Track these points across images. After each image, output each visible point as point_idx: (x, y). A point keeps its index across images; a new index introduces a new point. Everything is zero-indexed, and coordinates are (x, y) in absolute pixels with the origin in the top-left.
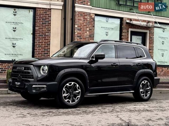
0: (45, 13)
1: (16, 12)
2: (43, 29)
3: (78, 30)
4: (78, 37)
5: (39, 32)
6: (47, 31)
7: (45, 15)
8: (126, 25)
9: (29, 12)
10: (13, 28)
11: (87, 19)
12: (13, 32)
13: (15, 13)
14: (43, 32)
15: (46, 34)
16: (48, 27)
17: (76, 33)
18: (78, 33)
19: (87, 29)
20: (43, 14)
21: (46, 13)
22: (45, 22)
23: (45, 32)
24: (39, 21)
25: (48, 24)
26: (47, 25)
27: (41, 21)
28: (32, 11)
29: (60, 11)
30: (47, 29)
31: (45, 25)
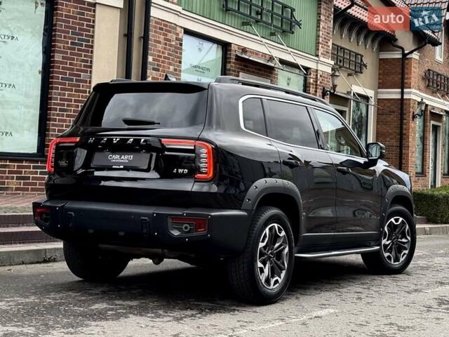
0: (79, 13)
1: (0, 4)
2: (73, 59)
3: (154, 69)
5: (63, 68)
6: (85, 66)
7: (80, 19)
8: (234, 63)
9: (36, 8)
11: (170, 40)
14: (73, 69)
15: (80, 76)
16: (85, 56)
19: (169, 68)
20: (76, 18)
21: (83, 14)
22: (79, 39)
23: (78, 70)
24: (65, 37)
25: (86, 46)
26: (83, 51)
27: (70, 38)
28: (42, 4)
29: (118, 13)
30: (83, 61)
31: (79, 50)
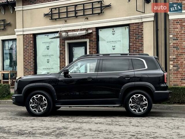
0: (137, 27)
1: (114, 31)
2: (136, 44)
3: (173, 40)
4: (173, 47)
5: (133, 47)
6: (141, 45)
7: (138, 29)
9: (125, 29)
10: (113, 47)
12: (113, 50)
13: (113, 33)
14: (137, 47)
15: (139, 49)
17: (171, 43)
18: (173, 44)
20: (136, 29)
21: (139, 27)
22: (138, 36)
23: (138, 47)
24: (133, 37)
25: (141, 38)
26: (140, 40)
27: (135, 37)
28: (127, 28)
29: (152, 23)
30: (140, 43)
31: (138, 40)
